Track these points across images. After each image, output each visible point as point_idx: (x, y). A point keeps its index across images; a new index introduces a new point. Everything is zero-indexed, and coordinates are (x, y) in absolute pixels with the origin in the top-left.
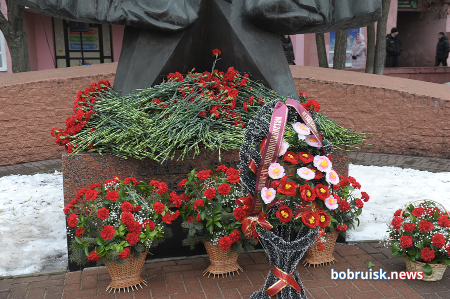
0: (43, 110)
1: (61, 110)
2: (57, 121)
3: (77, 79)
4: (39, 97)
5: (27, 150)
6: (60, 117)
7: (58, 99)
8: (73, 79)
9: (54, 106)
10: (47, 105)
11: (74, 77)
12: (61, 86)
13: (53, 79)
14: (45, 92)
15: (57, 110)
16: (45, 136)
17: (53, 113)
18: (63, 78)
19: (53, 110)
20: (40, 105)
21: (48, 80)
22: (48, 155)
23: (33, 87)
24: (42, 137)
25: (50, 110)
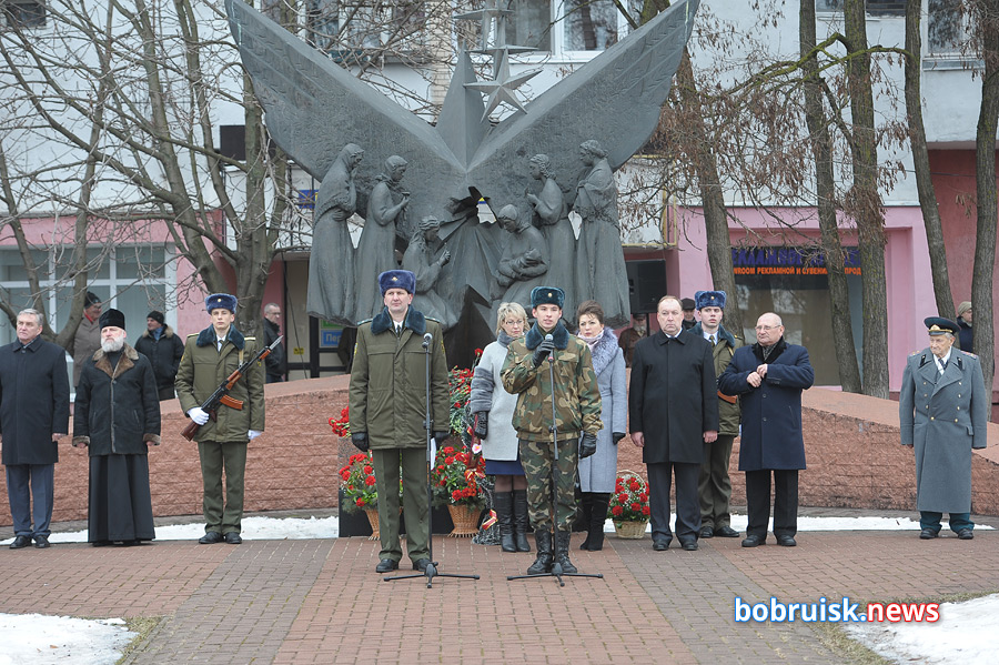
0: (297, 436)
2: (315, 452)
4: (293, 417)
5: (273, 493)
7: (318, 421)
8: (341, 391)
9: (311, 431)
10: (302, 429)
12: (323, 402)
13: (314, 391)
14: (301, 409)
15: (315, 437)
16: (298, 473)
17: (310, 441)
18: (326, 390)
19: (311, 436)
20: (293, 429)
21: (307, 393)
22: (301, 502)
23: (287, 402)
25: (307, 436)
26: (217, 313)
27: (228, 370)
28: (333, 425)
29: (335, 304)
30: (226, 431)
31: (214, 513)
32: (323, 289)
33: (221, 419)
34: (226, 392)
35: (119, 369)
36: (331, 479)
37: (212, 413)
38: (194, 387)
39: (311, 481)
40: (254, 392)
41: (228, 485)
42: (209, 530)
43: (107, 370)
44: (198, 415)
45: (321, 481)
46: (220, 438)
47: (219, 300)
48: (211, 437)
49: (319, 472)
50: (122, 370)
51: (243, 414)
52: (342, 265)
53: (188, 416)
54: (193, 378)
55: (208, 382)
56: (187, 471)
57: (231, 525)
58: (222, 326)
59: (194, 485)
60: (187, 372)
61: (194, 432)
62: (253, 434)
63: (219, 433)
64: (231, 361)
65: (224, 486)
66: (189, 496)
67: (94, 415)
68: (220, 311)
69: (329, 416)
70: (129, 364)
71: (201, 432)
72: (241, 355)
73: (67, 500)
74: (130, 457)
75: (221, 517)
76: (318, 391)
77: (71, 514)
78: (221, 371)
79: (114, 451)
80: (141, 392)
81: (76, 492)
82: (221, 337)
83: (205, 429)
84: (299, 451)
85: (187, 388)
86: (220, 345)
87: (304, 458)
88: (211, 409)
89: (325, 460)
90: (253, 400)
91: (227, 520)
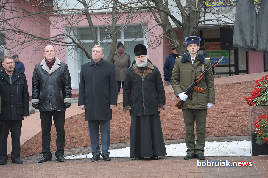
1: (227, 104)
3: (238, 83)
6: (226, 108)
7: (225, 97)
9: (222, 101)
10: (218, 100)
11: (236, 82)
12: (227, 88)
16: (216, 120)
17: (222, 106)
18: (229, 83)
19: (222, 104)
21: (220, 84)
22: (218, 133)
24: (214, 121)
25: (220, 104)
26: (191, 46)
27: (197, 74)
28: (247, 100)
29: (248, 40)
30: (197, 104)
31: (191, 144)
32: (242, 33)
33: (195, 98)
34: (196, 85)
35: (145, 74)
36: (232, 123)
37: (190, 95)
38: (180, 82)
39: (222, 124)
40: (210, 85)
41: (197, 130)
42: (189, 152)
43: (139, 74)
44: (183, 96)
45: (227, 124)
46: (194, 108)
47: (193, 39)
48: (190, 107)
49: (226, 120)
50: (147, 74)
51: (205, 95)
52: (251, 21)
53: (178, 97)
54: (180, 78)
55: (187, 80)
56: (167, 120)
57: (199, 150)
58: (194, 52)
59: (171, 126)
60: (177, 75)
61: (181, 104)
62: (209, 105)
63: (193, 105)
64: (199, 69)
65: (195, 130)
66: (168, 131)
67: (134, 96)
68: (193, 45)
69: (245, 96)
70: (150, 71)
71: (184, 104)
72: (203, 66)
73: (115, 134)
74: (151, 117)
75: (195, 146)
76: (225, 83)
77: (117, 140)
78: (194, 74)
79: (145, 114)
80: (156, 84)
81: (119, 130)
82: (193, 58)
83: (186, 103)
84: (217, 110)
85: (177, 83)
86: (193, 62)
87: (220, 113)
88: (189, 93)
89: (228, 114)
90: (209, 88)
91: (198, 147)
